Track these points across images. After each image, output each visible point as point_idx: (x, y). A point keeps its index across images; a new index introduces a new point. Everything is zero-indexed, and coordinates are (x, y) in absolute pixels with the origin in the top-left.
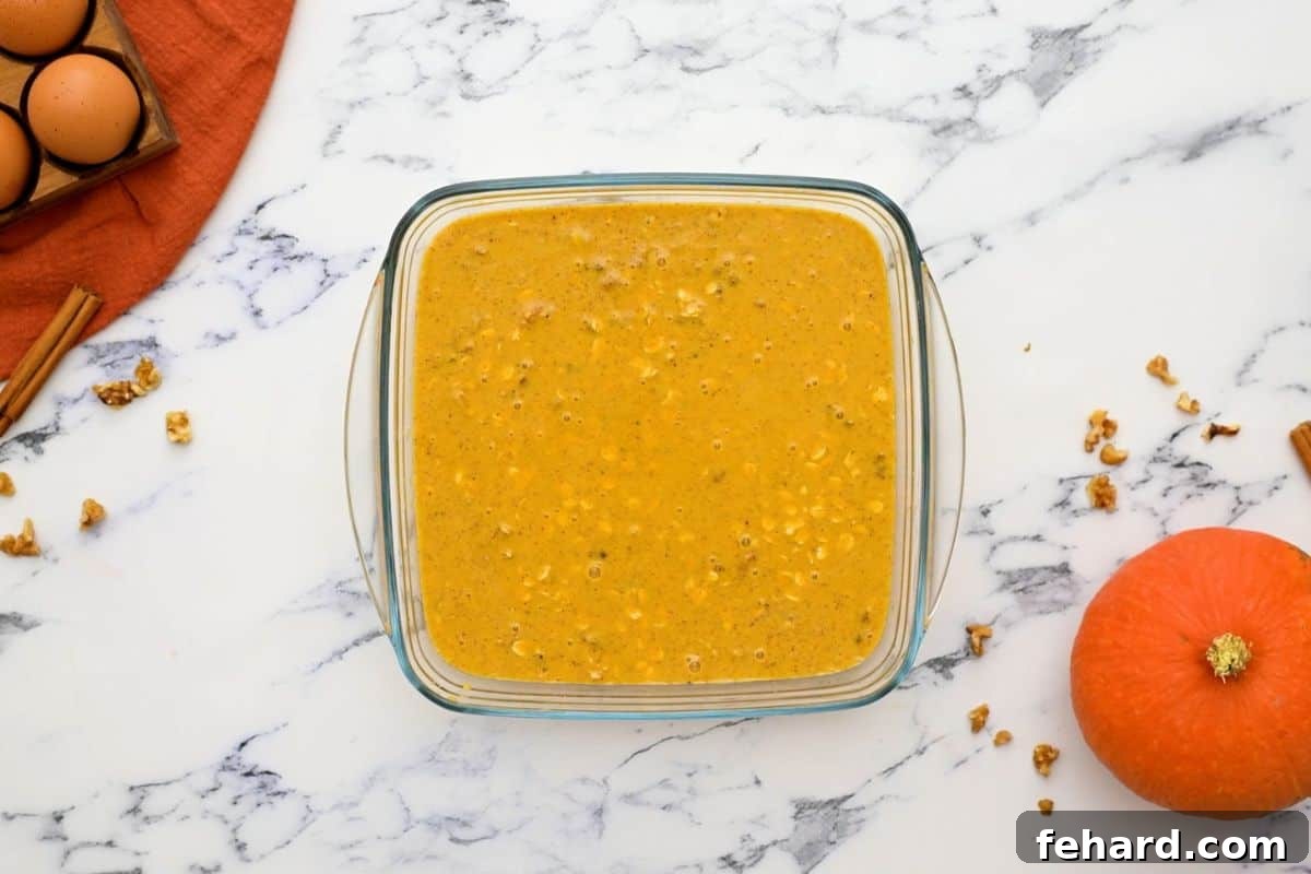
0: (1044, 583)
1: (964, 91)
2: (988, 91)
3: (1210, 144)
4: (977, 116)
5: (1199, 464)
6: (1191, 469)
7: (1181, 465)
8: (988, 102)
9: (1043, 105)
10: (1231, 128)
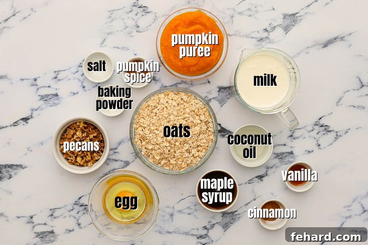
0: (286, 156)
1: (266, 30)
2: (272, 30)
3: (330, 43)
4: (269, 36)
5: (327, 126)
6: (325, 127)
7: (322, 126)
8: (272, 33)
9: (286, 34)
10: (335, 39)
